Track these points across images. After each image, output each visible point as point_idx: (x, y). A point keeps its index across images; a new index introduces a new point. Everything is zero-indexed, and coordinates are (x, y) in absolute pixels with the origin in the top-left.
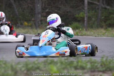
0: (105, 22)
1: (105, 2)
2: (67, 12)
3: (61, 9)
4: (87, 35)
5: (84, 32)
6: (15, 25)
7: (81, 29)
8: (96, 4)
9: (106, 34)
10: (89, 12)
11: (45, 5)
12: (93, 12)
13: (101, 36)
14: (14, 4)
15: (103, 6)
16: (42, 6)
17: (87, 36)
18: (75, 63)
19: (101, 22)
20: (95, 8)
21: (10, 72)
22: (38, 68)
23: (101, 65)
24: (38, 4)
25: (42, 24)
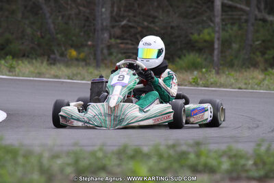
0: (263, 54)
1: (262, 6)
2: (172, 27)
3: (157, 20)
4: (218, 85)
5: (213, 77)
6: (46, 57)
7: (204, 70)
8: (241, 10)
9: (266, 82)
10: (223, 29)
11: (120, 10)
12: (235, 28)
13: (252, 88)
14: (44, 7)
15: (259, 16)
16: (112, 12)
17: (219, 87)
18: (192, 156)
19: (254, 53)
20: (239, 19)
21: (36, 176)
22: (104, 168)
23: (255, 164)
24: (103, 7)
25: (110, 54)
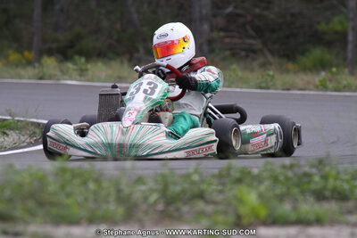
2: (293, 15)
3: (271, 6)
4: (354, 88)
5: (346, 78)
7: (334, 69)
18: (317, 179)
22: (201, 196)
25: (212, 51)
